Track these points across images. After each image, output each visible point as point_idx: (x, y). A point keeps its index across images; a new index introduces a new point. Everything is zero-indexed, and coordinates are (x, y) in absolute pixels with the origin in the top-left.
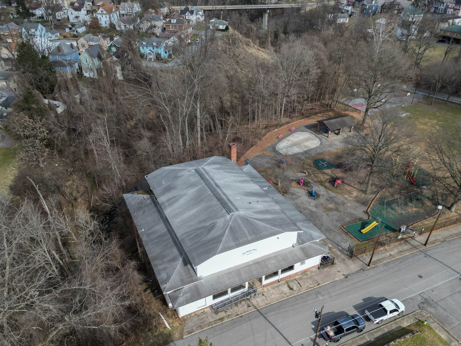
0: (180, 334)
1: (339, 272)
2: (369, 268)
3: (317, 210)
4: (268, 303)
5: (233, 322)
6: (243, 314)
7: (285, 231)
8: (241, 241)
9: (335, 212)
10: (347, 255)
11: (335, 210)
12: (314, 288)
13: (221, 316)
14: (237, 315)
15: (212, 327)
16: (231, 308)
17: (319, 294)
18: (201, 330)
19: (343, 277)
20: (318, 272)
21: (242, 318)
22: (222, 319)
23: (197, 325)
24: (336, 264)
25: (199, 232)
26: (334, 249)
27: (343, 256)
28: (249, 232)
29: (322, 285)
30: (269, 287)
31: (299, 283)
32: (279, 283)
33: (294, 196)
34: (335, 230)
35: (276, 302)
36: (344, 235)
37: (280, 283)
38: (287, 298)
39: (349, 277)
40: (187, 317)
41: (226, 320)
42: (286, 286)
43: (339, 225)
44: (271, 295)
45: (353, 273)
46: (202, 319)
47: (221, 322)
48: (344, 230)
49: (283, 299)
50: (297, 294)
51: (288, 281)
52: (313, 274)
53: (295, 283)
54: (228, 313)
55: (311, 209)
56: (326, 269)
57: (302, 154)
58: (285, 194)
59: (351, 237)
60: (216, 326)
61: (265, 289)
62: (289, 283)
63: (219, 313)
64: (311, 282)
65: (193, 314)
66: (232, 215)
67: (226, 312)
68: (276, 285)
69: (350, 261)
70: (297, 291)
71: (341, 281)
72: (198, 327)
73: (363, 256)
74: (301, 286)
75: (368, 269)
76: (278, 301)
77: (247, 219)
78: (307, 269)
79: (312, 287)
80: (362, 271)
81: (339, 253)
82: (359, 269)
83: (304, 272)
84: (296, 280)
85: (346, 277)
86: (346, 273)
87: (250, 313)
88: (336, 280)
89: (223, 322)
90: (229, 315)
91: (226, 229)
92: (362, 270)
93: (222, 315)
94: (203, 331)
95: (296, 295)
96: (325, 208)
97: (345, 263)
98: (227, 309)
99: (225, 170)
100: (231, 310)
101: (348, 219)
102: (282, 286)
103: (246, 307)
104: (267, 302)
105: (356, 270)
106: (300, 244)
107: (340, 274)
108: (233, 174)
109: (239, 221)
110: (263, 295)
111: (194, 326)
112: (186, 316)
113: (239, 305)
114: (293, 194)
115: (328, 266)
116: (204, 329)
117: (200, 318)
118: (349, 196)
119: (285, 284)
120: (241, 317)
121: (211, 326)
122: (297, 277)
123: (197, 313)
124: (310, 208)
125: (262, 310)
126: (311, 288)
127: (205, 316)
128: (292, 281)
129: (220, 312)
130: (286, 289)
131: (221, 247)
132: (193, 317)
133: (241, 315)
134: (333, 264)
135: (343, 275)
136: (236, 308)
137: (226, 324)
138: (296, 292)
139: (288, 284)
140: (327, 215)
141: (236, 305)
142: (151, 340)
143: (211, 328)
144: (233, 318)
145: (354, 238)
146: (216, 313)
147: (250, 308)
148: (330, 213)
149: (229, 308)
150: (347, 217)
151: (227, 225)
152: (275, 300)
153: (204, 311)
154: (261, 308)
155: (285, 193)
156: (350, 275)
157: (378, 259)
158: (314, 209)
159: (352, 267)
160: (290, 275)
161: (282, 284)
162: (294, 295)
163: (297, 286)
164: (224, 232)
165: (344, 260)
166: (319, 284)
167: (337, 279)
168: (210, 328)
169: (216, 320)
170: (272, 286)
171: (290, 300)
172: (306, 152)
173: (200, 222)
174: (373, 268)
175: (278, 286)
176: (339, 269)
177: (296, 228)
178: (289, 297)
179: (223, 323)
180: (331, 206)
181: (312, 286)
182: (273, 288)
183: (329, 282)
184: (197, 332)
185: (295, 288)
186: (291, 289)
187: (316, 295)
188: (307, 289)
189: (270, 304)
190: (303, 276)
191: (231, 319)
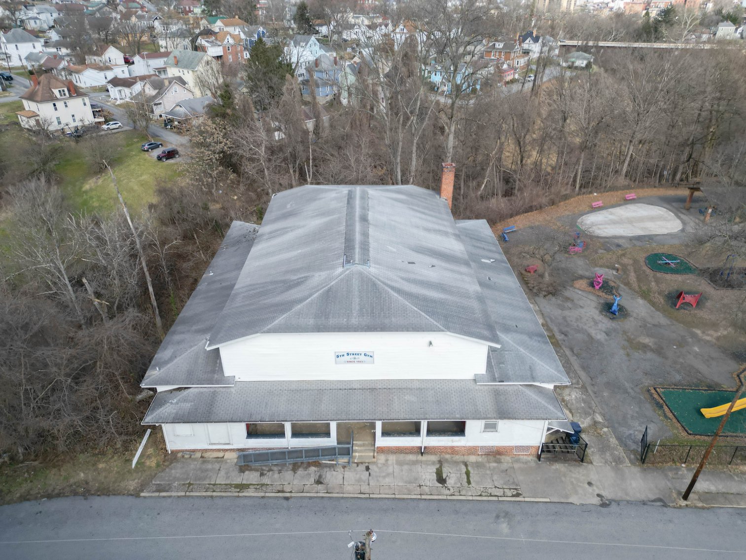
0: (142, 485)
1: (590, 484)
2: (683, 503)
3: (606, 340)
4: (367, 491)
5: (263, 504)
6: (293, 495)
7: (449, 329)
8: (332, 321)
9: (649, 355)
10: (634, 452)
11: (652, 350)
12: (500, 499)
13: (247, 480)
14: (279, 492)
15: (212, 497)
16: (280, 472)
17: (505, 517)
18: (183, 494)
19: (596, 501)
20: (533, 464)
21: (285, 503)
22: (242, 487)
23: (187, 479)
24: (591, 463)
25: (270, 287)
26: (605, 430)
27: (620, 452)
28: (361, 310)
29: (527, 499)
30: (392, 458)
31: (468, 474)
32: (420, 457)
33: (569, 304)
34: (630, 390)
35: (387, 496)
36: (648, 406)
37: (425, 458)
38: (419, 497)
39: (614, 508)
40: (183, 456)
41: (250, 493)
42: (433, 469)
43: (647, 382)
44: (384, 477)
45: (628, 502)
46: (207, 470)
47: (236, 494)
48: (656, 396)
49: (406, 497)
50: (449, 498)
51: (447, 460)
52: (516, 466)
53: (460, 470)
54: (266, 480)
55: (593, 335)
56: (558, 466)
57: (631, 239)
58: (550, 295)
59: (666, 416)
60: (222, 497)
61: (382, 458)
62: (445, 465)
63: (247, 472)
64: (502, 482)
65: (198, 455)
66: (348, 269)
67: (262, 475)
68: (412, 457)
69: (636, 470)
70: (452, 490)
71: (585, 508)
72: (184, 484)
73: (678, 469)
74: (469, 482)
75: (680, 507)
76: (393, 496)
77: (374, 285)
78: (504, 448)
79: (497, 494)
80: (659, 504)
81: (613, 441)
82: (652, 497)
83: (496, 454)
84: (466, 465)
85: (604, 505)
86: (607, 494)
87: (311, 498)
88: (570, 500)
89: (241, 494)
90: (263, 485)
91: (318, 291)
92: (662, 502)
93: (251, 477)
94: (189, 496)
95: (445, 497)
96: (629, 340)
97: (616, 469)
98: (270, 470)
99: (411, 206)
100: (276, 476)
101: (678, 377)
102: (423, 466)
103: (312, 480)
104: (365, 488)
105: (642, 497)
106: (494, 380)
107: (590, 489)
108: (423, 216)
109: (355, 283)
110: (368, 469)
111: (178, 479)
112: (182, 451)
113: (300, 472)
114: (568, 299)
115: (565, 461)
116: (192, 494)
117: (204, 467)
118: (703, 332)
119: (433, 463)
120: (287, 499)
121: (209, 494)
122: (472, 459)
123: (206, 455)
124: (593, 332)
125: (342, 501)
126: (491, 496)
127: (217, 466)
128: (456, 463)
129: (251, 470)
130: (428, 475)
131: (280, 320)
132: (195, 459)
133: (288, 495)
134: (582, 461)
135: (598, 495)
136: (288, 475)
137: (245, 501)
138: (448, 492)
139: (441, 467)
140: (628, 355)
141: (295, 468)
142: (82, 475)
143: (209, 496)
144: (267, 495)
145: (674, 420)
146: (242, 470)
147: (321, 486)
148: (637, 355)
149: (275, 468)
150: (678, 372)
151: (324, 285)
152: (387, 491)
153: (223, 457)
154: (342, 498)
155: (551, 293)
156: (618, 503)
157: (724, 490)
158: (601, 337)
159: (634, 484)
160: (452, 448)
161: (427, 463)
162: (440, 497)
163: (459, 480)
164: (310, 295)
165: (618, 461)
166: (518, 495)
167: (574, 499)
168: (205, 497)
169: (231, 485)
170: (402, 457)
171: (422, 505)
172: (639, 238)
173: (287, 272)
174: (696, 507)
175: (415, 463)
176: (593, 477)
177: (486, 333)
178: (423, 497)
179: (238, 497)
180: (646, 340)
181: (499, 492)
182: (400, 463)
183: (548, 500)
184: (174, 494)
185: (450, 482)
186: (441, 480)
187: (498, 517)
188: (480, 495)
189: (367, 496)
190: (489, 462)
191: (262, 494)
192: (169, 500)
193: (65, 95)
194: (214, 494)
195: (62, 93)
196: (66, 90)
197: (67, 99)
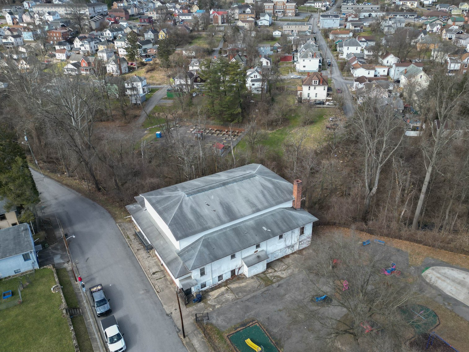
0: (119, 222)
1: (176, 309)
2: (182, 337)
5: (124, 244)
6: (131, 247)
9: (287, 318)
12: (154, 289)
14: (130, 244)
18: (120, 229)
19: (168, 312)
20: (175, 292)
21: (127, 247)
22: (128, 237)
24: (187, 308)
26: (211, 309)
29: (158, 295)
30: (157, 260)
31: (161, 278)
36: (240, 321)
37: (161, 267)
38: (144, 271)
39: (168, 317)
40: (133, 223)
41: (127, 240)
42: (157, 270)
43: (261, 319)
44: (148, 261)
45: (173, 321)
48: (251, 323)
49: (142, 268)
50: (148, 277)
51: (164, 272)
52: (172, 289)
53: (161, 276)
54: (133, 241)
60: (123, 236)
61: (155, 258)
62: (161, 272)
64: (162, 287)
67: (134, 239)
69: (191, 321)
71: (162, 310)
72: (123, 228)
73: (200, 334)
74: (157, 280)
75: (179, 336)
76: (141, 265)
79: (156, 288)
80: (177, 330)
82: (180, 328)
83: (173, 282)
84: (164, 277)
86: (174, 315)
87: (131, 251)
88: (164, 306)
90: (131, 241)
92: (179, 331)
93: (132, 237)
97: (188, 316)
100: (135, 241)
102: (157, 268)
103: (138, 249)
104: (141, 259)
105: (178, 325)
110: (149, 256)
111: (125, 226)
115: (183, 300)
116: (121, 231)
119: (161, 269)
120: (129, 247)
121: (123, 233)
122: (168, 277)
125: (134, 257)
126: (154, 286)
127: (133, 230)
128: (164, 274)
130: (154, 270)
133: (130, 246)
134: (186, 305)
136: (137, 243)
137: (124, 240)
138: (150, 276)
140: (280, 311)
141: (141, 243)
144: (128, 243)
145: (235, 331)
147: (136, 251)
152: (142, 264)
156: (171, 318)
161: (159, 268)
162: (147, 275)
163: (156, 277)
165: (193, 315)
166: (158, 292)
167: (165, 307)
168: (121, 233)
169: (128, 235)
170: (158, 262)
171: (141, 273)
175: (158, 265)
178: (145, 272)
179: (124, 238)
182: (155, 262)
183: (160, 300)
184: (120, 228)
185: (155, 276)
186: (154, 273)
187: (146, 290)
188: (153, 284)
189: (138, 260)
190: (169, 282)
191: (127, 242)
192: (118, 229)
193: (316, 83)
194: (123, 234)
195: (316, 82)
196: (318, 81)
197: (317, 85)
